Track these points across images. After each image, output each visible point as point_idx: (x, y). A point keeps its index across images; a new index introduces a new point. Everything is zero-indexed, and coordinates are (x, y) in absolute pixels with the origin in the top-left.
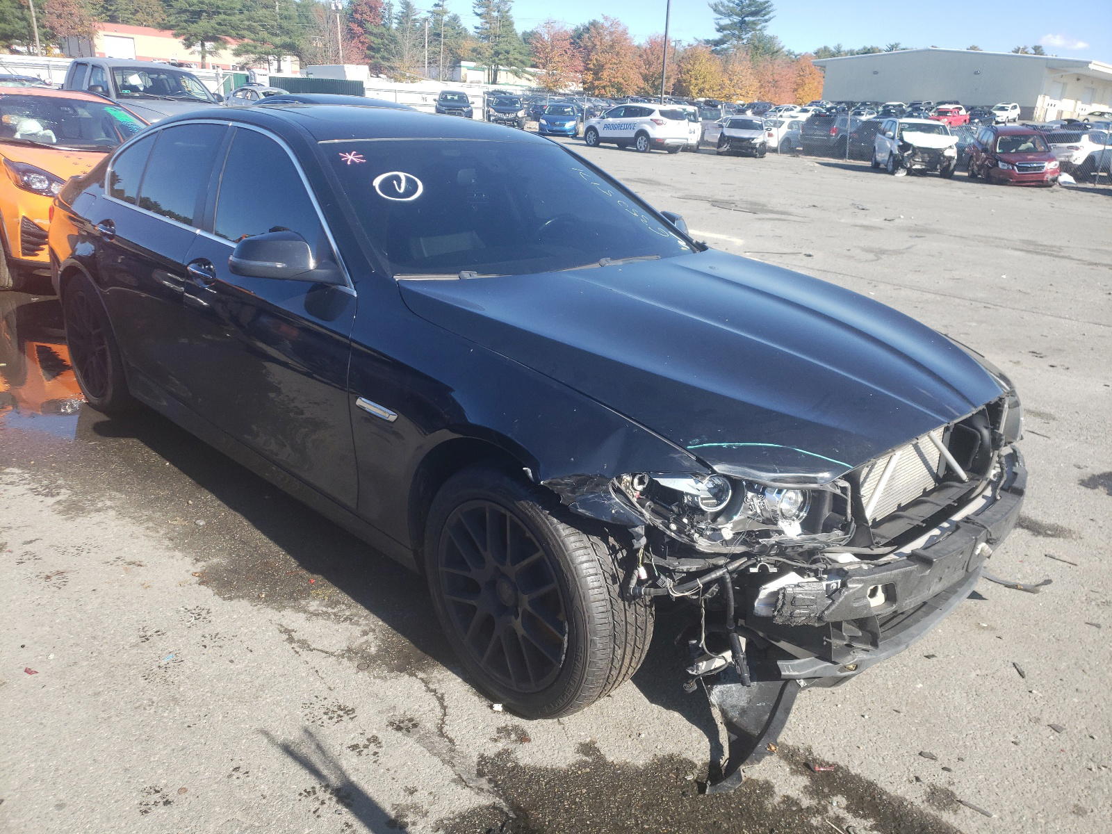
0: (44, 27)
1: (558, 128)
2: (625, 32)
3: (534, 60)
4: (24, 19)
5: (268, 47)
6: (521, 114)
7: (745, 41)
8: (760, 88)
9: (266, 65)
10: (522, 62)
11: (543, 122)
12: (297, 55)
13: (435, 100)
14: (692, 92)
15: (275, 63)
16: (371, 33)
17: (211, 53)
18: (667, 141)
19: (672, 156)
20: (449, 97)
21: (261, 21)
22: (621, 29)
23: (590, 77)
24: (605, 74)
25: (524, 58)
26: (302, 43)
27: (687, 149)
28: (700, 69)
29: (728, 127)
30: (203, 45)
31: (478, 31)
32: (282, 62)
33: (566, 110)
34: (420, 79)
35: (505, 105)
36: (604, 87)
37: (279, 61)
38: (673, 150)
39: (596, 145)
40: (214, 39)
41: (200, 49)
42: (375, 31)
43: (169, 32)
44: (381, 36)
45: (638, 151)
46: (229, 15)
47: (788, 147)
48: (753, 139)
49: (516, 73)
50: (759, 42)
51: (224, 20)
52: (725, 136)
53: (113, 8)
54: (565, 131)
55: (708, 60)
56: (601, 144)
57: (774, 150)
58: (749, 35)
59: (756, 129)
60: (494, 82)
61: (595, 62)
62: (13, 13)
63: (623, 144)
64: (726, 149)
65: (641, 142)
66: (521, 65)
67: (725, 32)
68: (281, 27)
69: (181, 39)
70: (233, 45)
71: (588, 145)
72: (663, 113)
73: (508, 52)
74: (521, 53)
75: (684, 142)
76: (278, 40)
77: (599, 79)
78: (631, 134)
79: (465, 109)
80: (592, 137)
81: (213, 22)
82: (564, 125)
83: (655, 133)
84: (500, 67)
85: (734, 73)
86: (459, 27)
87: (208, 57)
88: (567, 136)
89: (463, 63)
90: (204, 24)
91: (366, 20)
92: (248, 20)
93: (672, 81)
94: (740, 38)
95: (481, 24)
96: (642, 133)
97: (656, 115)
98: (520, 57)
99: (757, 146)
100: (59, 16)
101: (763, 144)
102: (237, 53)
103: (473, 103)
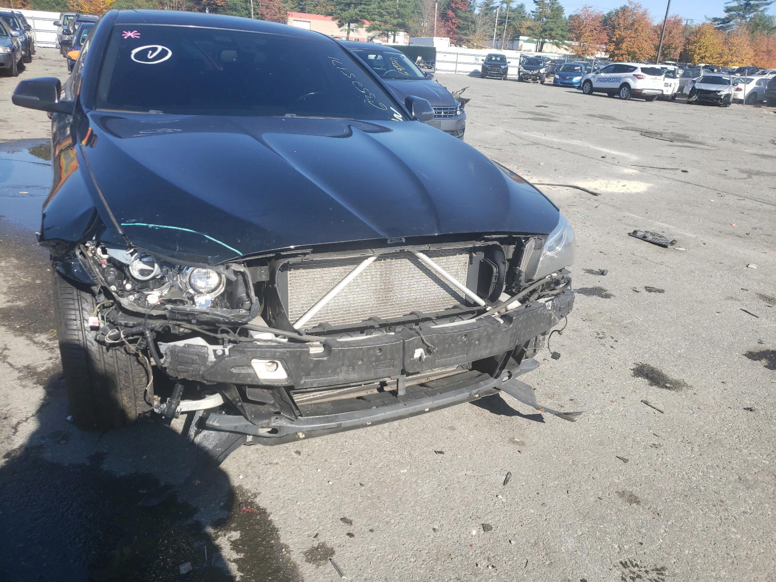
0: (258, 14)
1: (567, 81)
2: (644, 14)
3: (569, 35)
4: (247, 9)
5: (388, 26)
6: (542, 71)
7: (748, 20)
8: (755, 56)
9: (385, 39)
10: (563, 36)
11: (557, 77)
12: (406, 32)
13: (483, 60)
14: (695, 59)
15: (392, 37)
16: (460, 17)
17: (353, 30)
18: (644, 92)
19: (648, 103)
20: (494, 59)
21: (386, 9)
22: (641, 11)
23: (612, 47)
24: (624, 46)
25: (564, 33)
26: (410, 23)
27: (662, 98)
28: (704, 41)
29: (700, 82)
30: (349, 26)
31: (534, 14)
32: (396, 36)
33: (576, 68)
34: (485, 48)
35: (533, 64)
36: (622, 55)
37: (394, 36)
38: (649, 98)
39: (590, 93)
40: (356, 21)
41: (347, 28)
42: (463, 15)
43: (330, 17)
44: (465, 19)
45: (620, 98)
46: (367, 5)
47: (754, 99)
48: (719, 92)
49: (557, 45)
50: (760, 20)
51: (364, 8)
52: (695, 89)
53: (303, 3)
54: (572, 84)
55: (712, 34)
56: (594, 93)
57: (740, 102)
58: (752, 15)
59: (725, 84)
60: (540, 51)
61: (618, 36)
62: (241, 5)
63: (612, 93)
64: (695, 99)
65: (624, 93)
66: (562, 38)
67: (731, 13)
68: (398, 13)
69: (337, 22)
70: (367, 24)
71: (584, 93)
72: (643, 70)
73: (552, 30)
74: (562, 30)
75: (660, 92)
76: (395, 22)
77: (619, 49)
78: (617, 85)
79: (503, 67)
80: (587, 87)
81: (357, 10)
82: (572, 79)
83: (636, 85)
84: (547, 40)
85: (733, 44)
86: (524, 12)
87: (351, 33)
88: (574, 87)
89: (521, 38)
90: (352, 12)
91: (458, 8)
92: (379, 8)
93: (679, 51)
94: (744, 17)
95: (536, 9)
96: (626, 85)
97: (638, 72)
98: (560, 32)
99: (722, 97)
100: (267, 8)
101: (728, 96)
102: (369, 30)
103: (509, 62)
